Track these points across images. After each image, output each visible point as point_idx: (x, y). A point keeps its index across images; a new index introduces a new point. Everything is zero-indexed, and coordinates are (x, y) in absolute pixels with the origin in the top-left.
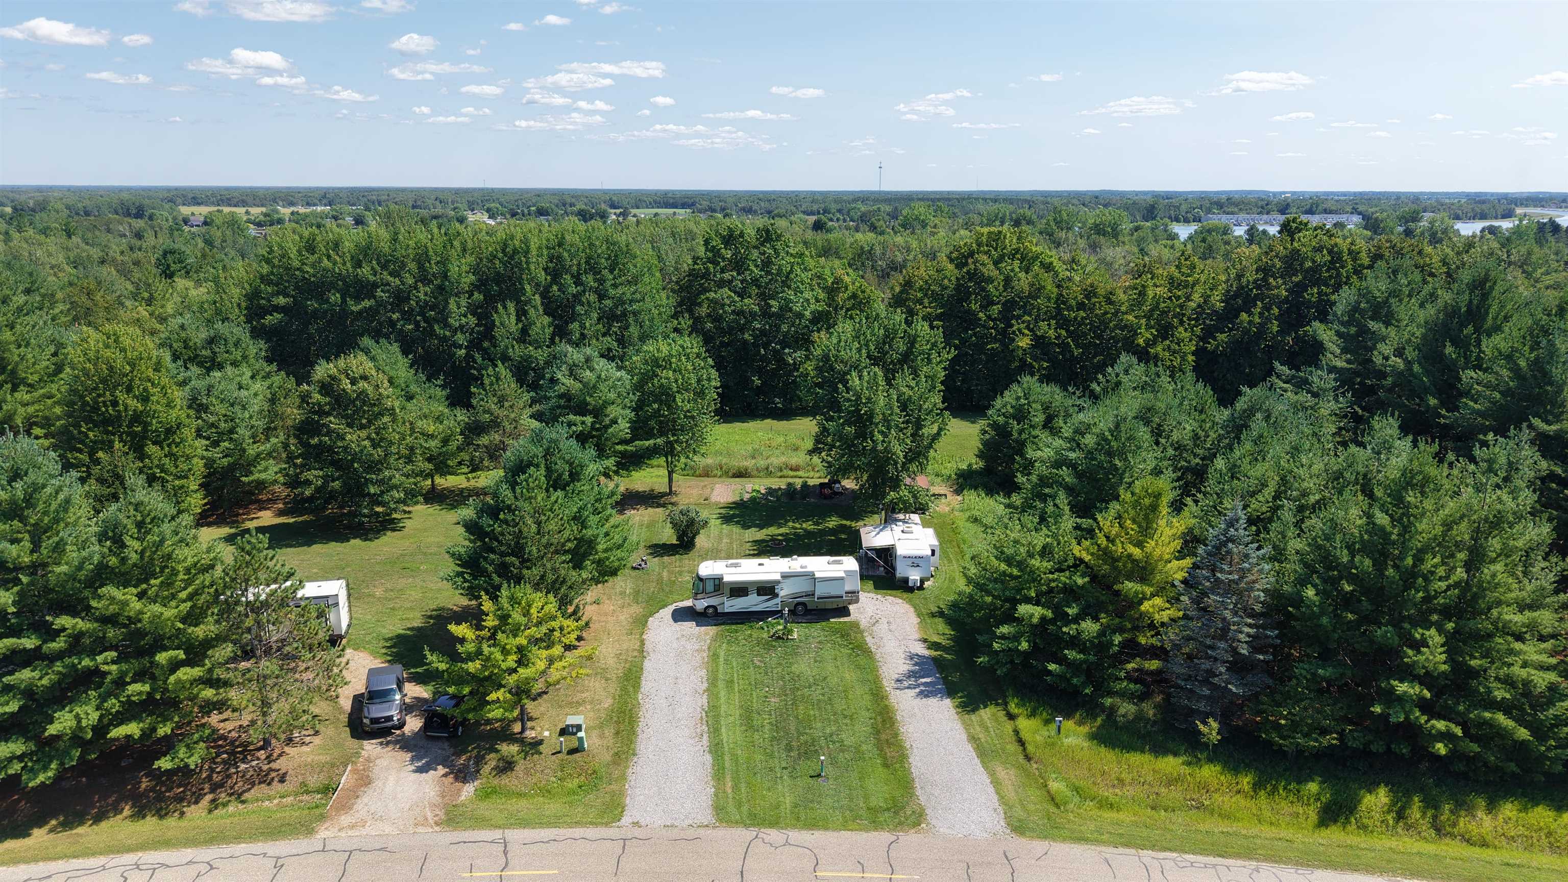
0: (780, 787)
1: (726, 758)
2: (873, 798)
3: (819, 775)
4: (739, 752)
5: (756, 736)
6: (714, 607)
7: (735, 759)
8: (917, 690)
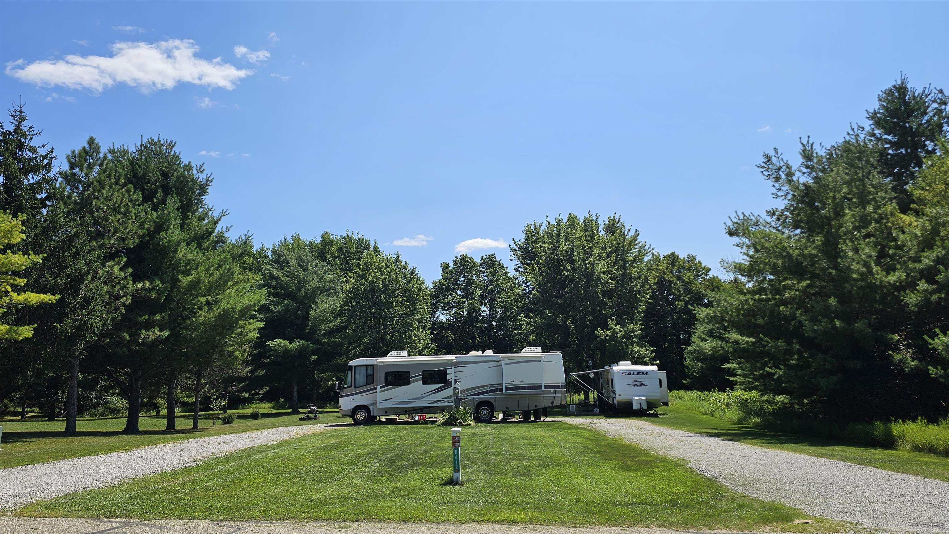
6: (365, 408)
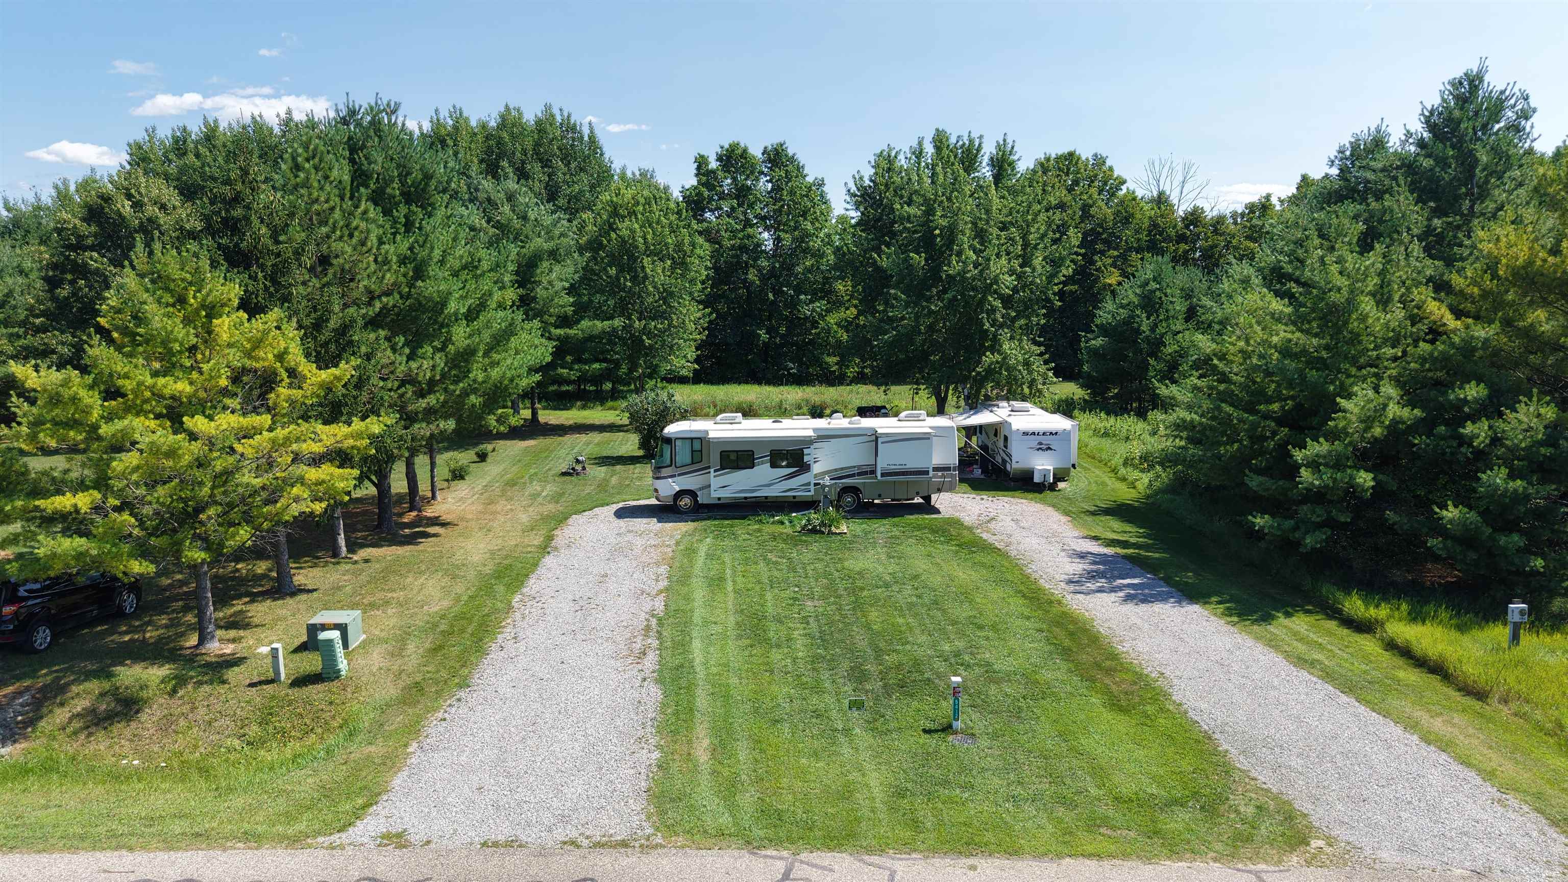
0: (846, 750)
1: (700, 692)
2: (1118, 778)
3: (947, 729)
4: (734, 681)
5: (776, 656)
6: (692, 494)
7: (722, 694)
8: (1121, 594)
